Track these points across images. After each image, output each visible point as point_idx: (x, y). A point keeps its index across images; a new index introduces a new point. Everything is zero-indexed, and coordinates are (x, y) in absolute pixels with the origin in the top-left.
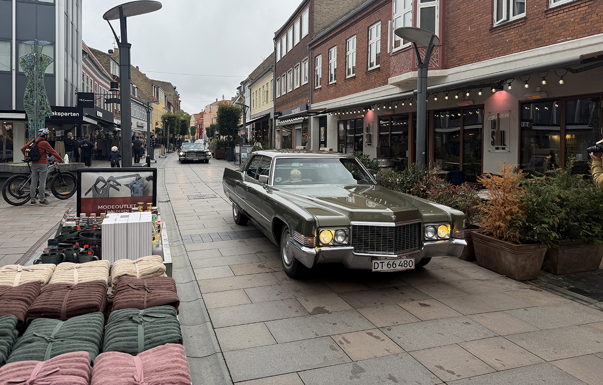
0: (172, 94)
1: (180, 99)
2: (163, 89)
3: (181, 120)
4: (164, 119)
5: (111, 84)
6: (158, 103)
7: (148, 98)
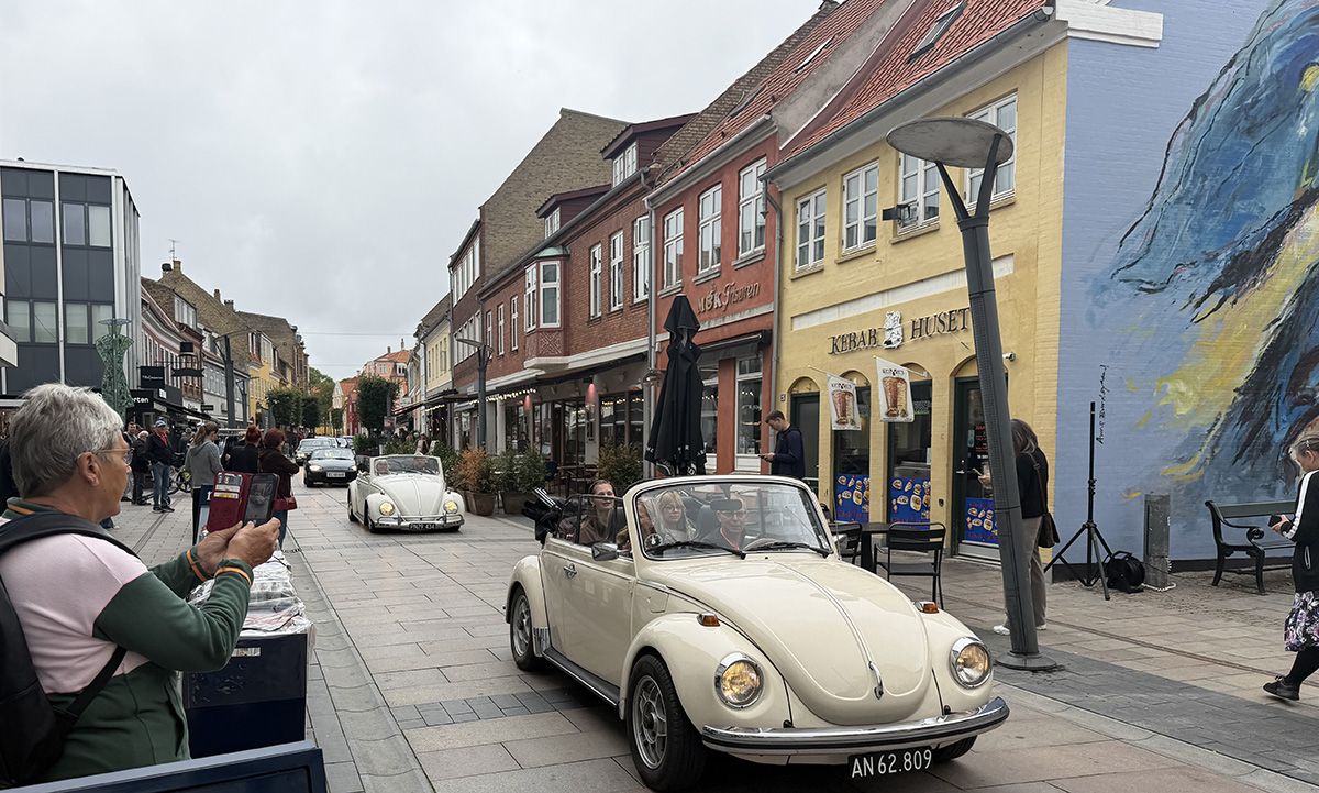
0: (289, 341)
1: (304, 351)
2: (271, 335)
3: (304, 400)
4: (271, 399)
5: (182, 344)
6: (260, 365)
7: (241, 358)
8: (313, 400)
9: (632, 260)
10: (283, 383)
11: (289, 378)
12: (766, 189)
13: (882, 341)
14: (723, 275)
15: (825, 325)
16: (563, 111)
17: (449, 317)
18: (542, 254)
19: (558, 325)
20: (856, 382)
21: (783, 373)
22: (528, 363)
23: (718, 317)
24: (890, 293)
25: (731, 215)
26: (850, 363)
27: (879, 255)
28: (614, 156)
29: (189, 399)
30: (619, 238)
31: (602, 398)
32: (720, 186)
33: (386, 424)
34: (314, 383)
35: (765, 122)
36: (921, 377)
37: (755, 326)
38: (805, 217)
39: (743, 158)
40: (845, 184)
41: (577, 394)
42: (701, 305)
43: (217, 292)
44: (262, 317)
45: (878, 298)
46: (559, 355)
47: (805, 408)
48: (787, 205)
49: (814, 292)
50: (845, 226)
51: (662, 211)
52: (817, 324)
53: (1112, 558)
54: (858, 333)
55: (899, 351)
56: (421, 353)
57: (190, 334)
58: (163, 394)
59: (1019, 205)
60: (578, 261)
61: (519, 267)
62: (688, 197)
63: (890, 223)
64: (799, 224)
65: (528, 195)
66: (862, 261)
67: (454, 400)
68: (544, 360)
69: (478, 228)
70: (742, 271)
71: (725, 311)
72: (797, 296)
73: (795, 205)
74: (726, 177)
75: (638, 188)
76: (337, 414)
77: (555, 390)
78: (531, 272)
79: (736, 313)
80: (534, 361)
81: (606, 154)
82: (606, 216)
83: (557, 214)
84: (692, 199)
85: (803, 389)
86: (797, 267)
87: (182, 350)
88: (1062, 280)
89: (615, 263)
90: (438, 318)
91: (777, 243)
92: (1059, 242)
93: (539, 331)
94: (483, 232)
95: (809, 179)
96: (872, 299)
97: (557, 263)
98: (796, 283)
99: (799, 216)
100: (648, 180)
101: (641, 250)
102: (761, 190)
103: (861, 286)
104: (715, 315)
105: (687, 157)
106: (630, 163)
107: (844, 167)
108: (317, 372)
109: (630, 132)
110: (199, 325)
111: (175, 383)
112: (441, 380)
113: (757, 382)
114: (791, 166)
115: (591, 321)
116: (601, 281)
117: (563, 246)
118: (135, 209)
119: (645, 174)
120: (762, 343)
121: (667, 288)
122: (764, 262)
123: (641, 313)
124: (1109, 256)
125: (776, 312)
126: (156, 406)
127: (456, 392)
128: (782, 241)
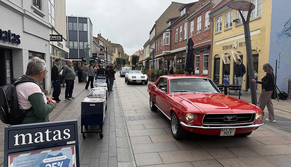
1: (123, 50)
2: (117, 47)
3: (123, 60)
4: (117, 59)
5: (100, 49)
6: (115, 53)
7: (112, 52)
8: (124, 59)
9: (184, 31)
10: (119, 56)
11: (120, 55)
12: (210, 16)
13: (233, 47)
14: (201, 34)
15: (221, 44)
16: (172, 2)
17: (149, 43)
18: (166, 31)
19: (169, 44)
20: (227, 56)
21: (213, 54)
22: (163, 52)
23: (200, 42)
24: (235, 37)
25: (203, 22)
26: (227, 51)
27: (233, 29)
28: (181, 11)
29: (102, 59)
30: (181, 27)
31: (177, 59)
32: (201, 16)
33: (137, 64)
34: (126, 56)
35: (210, 3)
36: (241, 54)
37: (208, 44)
38: (218, 22)
39: (206, 10)
40: (226, 15)
41: (172, 58)
42: (197, 40)
43: (108, 39)
44: (116, 44)
45: (232, 38)
46: (169, 50)
47: (217, 61)
48: (214, 20)
49: (220, 37)
50: (226, 23)
51: (190, 21)
52: (220, 43)
53: (280, 93)
54: (228, 45)
55: (236, 49)
56: (144, 50)
57: (102, 47)
58: (97, 58)
59: (262, 18)
60: (173, 32)
61: (162, 33)
62: (195, 18)
63: (235, 23)
64: (217, 23)
65: (165, 19)
66: (229, 31)
67: (150, 59)
68: (166, 51)
69: (155, 25)
70: (205, 33)
71: (201, 41)
72: (216, 38)
73: (216, 19)
74: (202, 14)
75: (185, 17)
76: (129, 62)
77: (168, 57)
78: (164, 34)
79: (204, 41)
80: (164, 52)
81: (180, 10)
82: (179, 23)
83: (170, 23)
84: (195, 19)
85: (217, 57)
86: (216, 32)
87: (101, 50)
88: (270, 34)
89: (180, 32)
90: (148, 43)
91: (212, 27)
92: (270, 26)
93: (165, 46)
94: (156, 27)
95: (218, 14)
96: (231, 38)
97: (169, 32)
98: (216, 35)
99: (217, 22)
100: (187, 15)
101: (185, 29)
102: (209, 17)
103: (229, 36)
104: (199, 42)
105: (195, 10)
106: (184, 12)
107: (225, 12)
108: (126, 54)
109: (184, 6)
110: (104, 46)
111: (100, 56)
112: (148, 56)
113: (208, 55)
114: (215, 12)
115: (175, 44)
116: (178, 35)
117: (170, 29)
118: (92, 24)
119: (186, 14)
120: (209, 47)
121: (190, 37)
122: (209, 31)
123: (185, 42)
124: (282, 29)
125: (212, 41)
126: (95, 60)
127: (150, 58)
128: (213, 27)
